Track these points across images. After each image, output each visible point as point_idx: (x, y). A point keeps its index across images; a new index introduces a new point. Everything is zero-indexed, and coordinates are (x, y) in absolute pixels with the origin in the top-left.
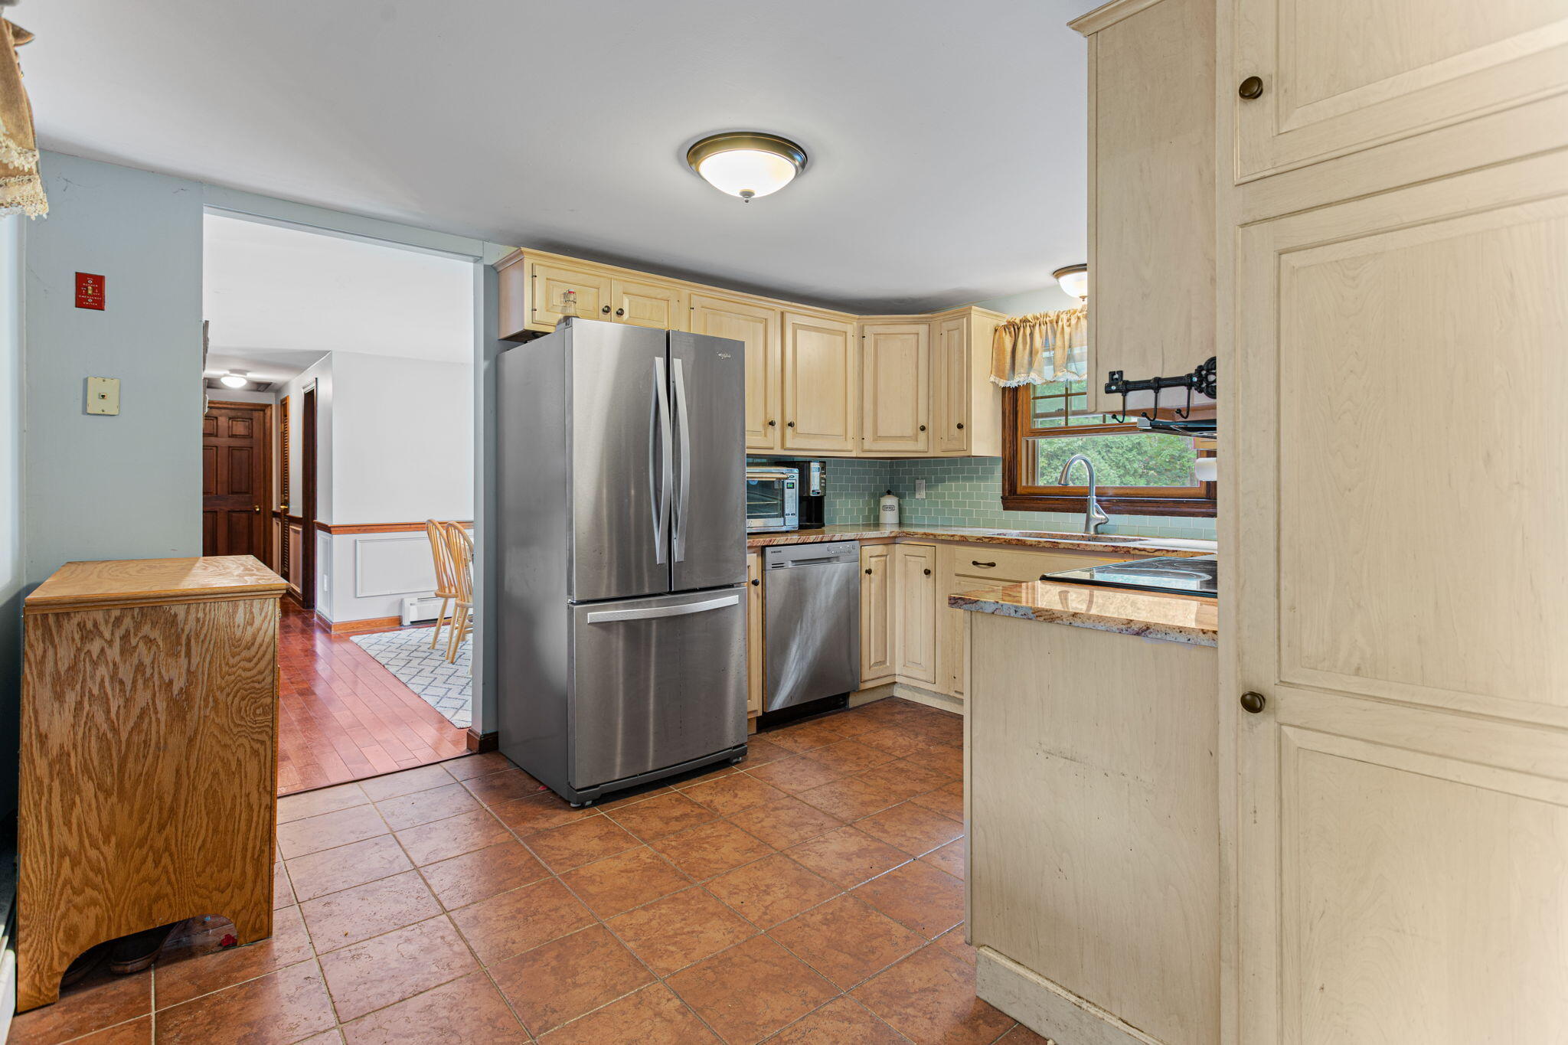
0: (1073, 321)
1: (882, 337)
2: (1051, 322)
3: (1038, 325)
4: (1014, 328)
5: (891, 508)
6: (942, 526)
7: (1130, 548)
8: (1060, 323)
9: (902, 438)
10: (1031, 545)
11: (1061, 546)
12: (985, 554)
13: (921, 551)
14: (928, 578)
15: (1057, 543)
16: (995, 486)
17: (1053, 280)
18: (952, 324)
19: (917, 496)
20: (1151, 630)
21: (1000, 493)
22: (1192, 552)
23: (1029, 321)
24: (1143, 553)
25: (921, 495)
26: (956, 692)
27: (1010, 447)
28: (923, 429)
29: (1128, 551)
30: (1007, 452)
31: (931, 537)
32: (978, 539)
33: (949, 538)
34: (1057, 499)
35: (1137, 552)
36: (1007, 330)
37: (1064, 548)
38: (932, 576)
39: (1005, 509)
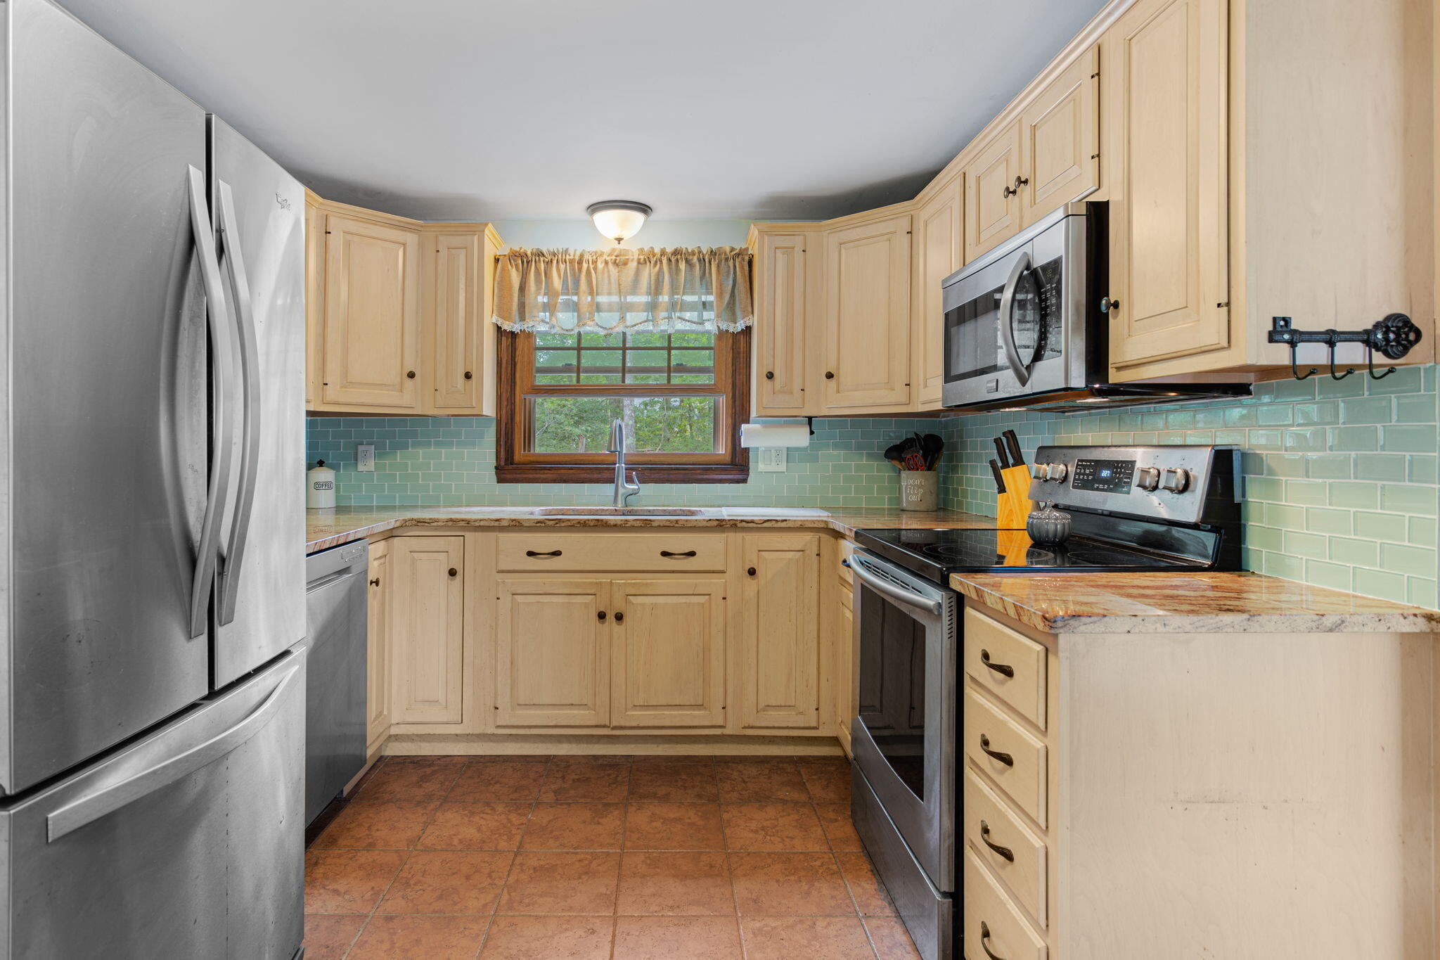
0: (600, 265)
1: (356, 238)
2: (571, 261)
3: (555, 262)
4: (523, 260)
5: (327, 485)
6: (423, 507)
7: (737, 520)
8: (585, 265)
9: (383, 385)
10: (615, 525)
11: (654, 524)
12: (544, 541)
13: (440, 543)
15: (650, 520)
16: (486, 452)
17: (586, 216)
18: (457, 241)
19: (361, 467)
21: (494, 463)
22: (801, 521)
23: (543, 255)
24: (751, 525)
25: (368, 465)
26: (498, 727)
27: (507, 406)
28: (411, 375)
29: (735, 525)
30: (504, 412)
32: (538, 522)
33: (492, 524)
34: (571, 469)
35: (744, 524)
36: (512, 261)
37: (659, 526)
38: (459, 577)
39: (500, 480)
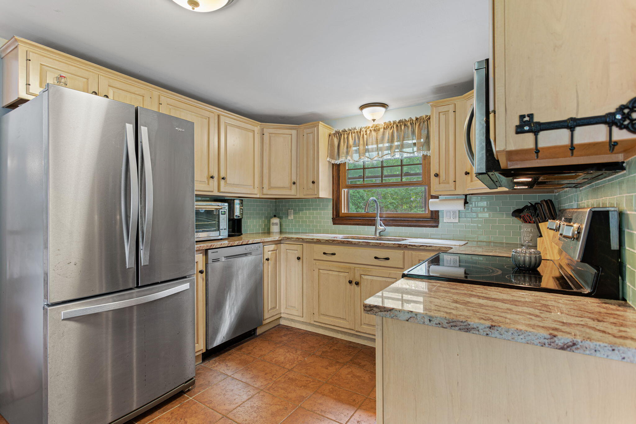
0: (368, 132)
1: (273, 135)
2: (357, 132)
3: (351, 133)
4: (339, 134)
5: (276, 224)
6: (302, 233)
7: (407, 245)
8: (362, 133)
9: (283, 188)
10: (355, 244)
11: (371, 244)
12: (330, 249)
13: (295, 247)
14: (299, 261)
15: (369, 242)
16: (329, 213)
17: (359, 111)
18: (309, 131)
19: (289, 218)
20: (578, 346)
21: (331, 216)
22: (439, 247)
23: (346, 131)
24: (414, 247)
25: (291, 217)
26: (314, 321)
27: (336, 194)
28: (294, 183)
29: (406, 247)
30: (335, 196)
31: (301, 240)
32: (326, 241)
33: (311, 240)
34: (360, 219)
35: (411, 247)
36: (335, 135)
37: (373, 245)
38: (301, 260)
39: (334, 224)
